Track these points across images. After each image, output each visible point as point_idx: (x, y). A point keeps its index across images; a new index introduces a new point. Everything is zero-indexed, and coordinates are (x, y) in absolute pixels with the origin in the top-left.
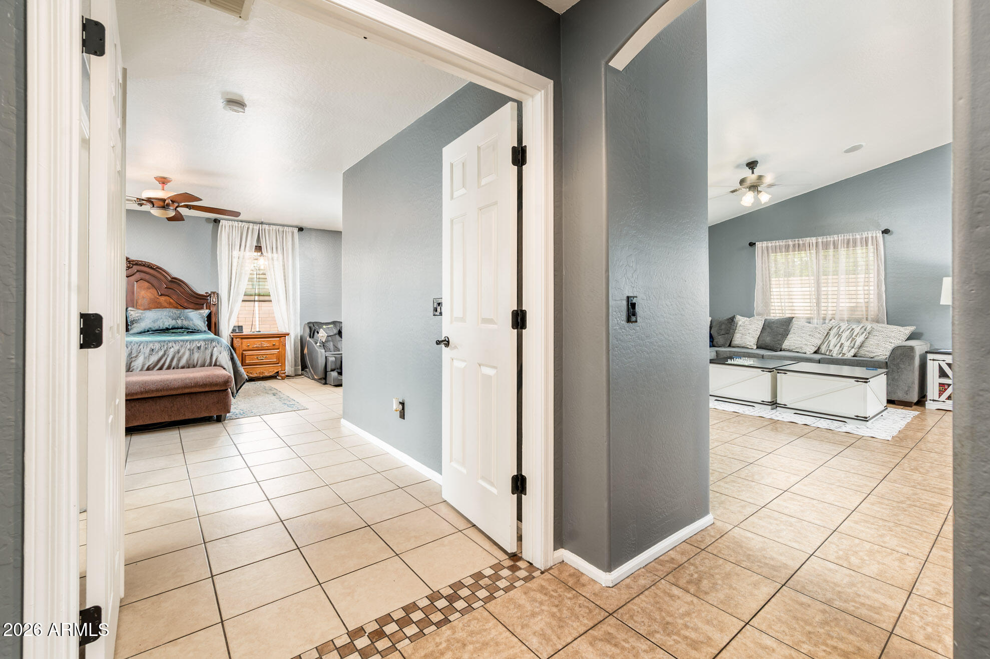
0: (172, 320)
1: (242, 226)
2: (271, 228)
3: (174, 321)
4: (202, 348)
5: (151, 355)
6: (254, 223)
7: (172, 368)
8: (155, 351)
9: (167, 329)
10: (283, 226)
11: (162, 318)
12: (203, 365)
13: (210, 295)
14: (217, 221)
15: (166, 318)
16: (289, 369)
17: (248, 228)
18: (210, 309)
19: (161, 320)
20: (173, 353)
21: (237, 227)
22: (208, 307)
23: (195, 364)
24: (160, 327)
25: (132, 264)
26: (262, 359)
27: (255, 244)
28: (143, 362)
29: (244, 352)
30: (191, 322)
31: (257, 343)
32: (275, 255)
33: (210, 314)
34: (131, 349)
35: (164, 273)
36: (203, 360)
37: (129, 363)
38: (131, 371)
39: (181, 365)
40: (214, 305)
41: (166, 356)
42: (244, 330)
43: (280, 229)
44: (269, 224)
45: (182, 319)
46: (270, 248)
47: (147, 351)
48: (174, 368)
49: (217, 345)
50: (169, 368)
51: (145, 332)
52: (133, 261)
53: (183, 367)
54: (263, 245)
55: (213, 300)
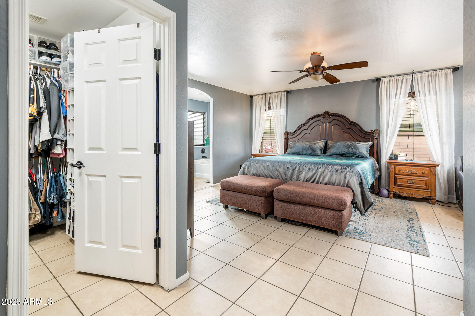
0: (346, 148)
1: (398, 79)
2: (423, 75)
3: (347, 149)
4: (339, 171)
5: (309, 172)
6: (408, 74)
7: (320, 183)
8: (311, 170)
9: (344, 154)
10: (436, 70)
11: (341, 147)
12: (338, 185)
13: (374, 133)
14: (379, 80)
15: (343, 147)
16: (439, 195)
17: (402, 80)
18: (373, 142)
19: (341, 148)
20: (320, 172)
21: (393, 81)
22: (373, 141)
23: (334, 183)
24: (340, 152)
25: (331, 116)
26: (412, 184)
27: (409, 90)
28: (304, 176)
29: (396, 175)
30: (358, 150)
31: (407, 169)
32: (428, 97)
33: (373, 145)
34: (300, 167)
35: (346, 119)
36: (339, 181)
37: (298, 176)
38: (299, 181)
39: (325, 181)
40: (376, 139)
41: (316, 174)
42: (399, 158)
43: (432, 74)
44: (422, 72)
45: (352, 148)
46: (422, 91)
47: (307, 169)
48: (320, 184)
49: (350, 170)
50: (317, 183)
51: (333, 155)
52: (331, 114)
53: (326, 184)
54: (416, 90)
55: (376, 136)
